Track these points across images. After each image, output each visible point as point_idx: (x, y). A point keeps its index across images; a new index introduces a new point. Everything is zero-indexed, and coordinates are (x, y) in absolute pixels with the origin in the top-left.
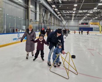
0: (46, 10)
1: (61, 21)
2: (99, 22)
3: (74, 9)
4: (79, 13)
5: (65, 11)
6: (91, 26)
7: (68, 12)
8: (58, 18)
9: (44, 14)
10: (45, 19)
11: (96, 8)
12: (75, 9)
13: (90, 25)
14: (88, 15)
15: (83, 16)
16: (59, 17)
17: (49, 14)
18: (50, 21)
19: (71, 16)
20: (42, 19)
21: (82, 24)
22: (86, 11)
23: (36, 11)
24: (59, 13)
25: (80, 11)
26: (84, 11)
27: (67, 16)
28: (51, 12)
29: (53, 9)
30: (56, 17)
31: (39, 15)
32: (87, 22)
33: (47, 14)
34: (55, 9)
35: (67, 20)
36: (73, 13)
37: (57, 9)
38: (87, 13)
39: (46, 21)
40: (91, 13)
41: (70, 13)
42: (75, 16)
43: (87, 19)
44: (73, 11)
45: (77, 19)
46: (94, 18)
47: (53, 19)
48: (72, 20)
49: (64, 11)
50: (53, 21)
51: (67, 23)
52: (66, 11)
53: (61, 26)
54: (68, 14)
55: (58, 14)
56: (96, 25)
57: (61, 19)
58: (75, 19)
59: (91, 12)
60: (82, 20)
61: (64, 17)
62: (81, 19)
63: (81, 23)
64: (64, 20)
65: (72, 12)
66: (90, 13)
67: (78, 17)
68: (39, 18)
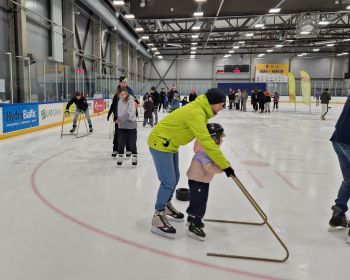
0: (91, 20)
1: (152, 61)
2: (287, 61)
3: (196, 14)
4: (216, 30)
5: (163, 23)
6: (260, 77)
7: (174, 26)
8: (139, 47)
9: (81, 33)
10: (87, 52)
11: (277, 10)
12: (201, 14)
13: (258, 74)
14: (249, 35)
15: (232, 42)
16: (143, 44)
17: (103, 34)
18: (107, 60)
19: (188, 42)
20: (75, 52)
21: (229, 69)
22: (241, 21)
23: (50, 23)
24: (141, 29)
25: (220, 24)
26: (233, 22)
27: (170, 41)
28: (110, 28)
29: (117, 15)
30: (132, 46)
31: (64, 37)
32: (247, 63)
33: (95, 33)
34: (124, 13)
35: (173, 58)
36: (194, 28)
37: (132, 16)
38: (244, 28)
39: (93, 61)
40: (260, 29)
41: (182, 31)
42: (200, 43)
43: (245, 51)
44: (195, 22)
45: (211, 51)
46: (269, 48)
47: (118, 53)
48: (193, 57)
49: (159, 22)
50: (118, 62)
51: (173, 67)
52: (168, 23)
53: (150, 80)
54: (174, 32)
55: (136, 36)
56: (278, 75)
57: (152, 53)
58: (200, 52)
59: (257, 26)
60: (227, 56)
61: (159, 44)
62: (224, 51)
63: (223, 69)
64: (160, 57)
65: (189, 24)
66: (254, 30)
67: (214, 46)
68: (65, 51)
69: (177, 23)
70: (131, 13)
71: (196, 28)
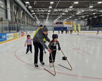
0: (18, 8)
1: (35, 20)
4: (55, 12)
6: (65, 26)
8: (32, 16)
9: (16, 12)
10: (17, 18)
11: (72, 7)
12: (51, 7)
14: (64, 14)
15: (58, 15)
17: (22, 12)
18: (23, 20)
19: (46, 15)
20: (14, 18)
22: (61, 10)
23: (6, 8)
24: (33, 11)
25: (56, 10)
26: (59, 10)
27: (41, 15)
28: (24, 10)
29: (26, 6)
30: (29, 16)
31: (11, 12)
32: (62, 22)
33: (19, 11)
34: (29, 6)
35: (41, 20)
37: (31, 7)
39: (19, 20)
40: (67, 12)
41: (45, 12)
42: (50, 15)
43: (62, 18)
44: (49, 9)
47: (26, 18)
48: (47, 20)
49: (38, 9)
50: (26, 21)
51: (41, 22)
52: (40, 9)
53: (35, 26)
54: (42, 12)
55: (31, 13)
56: (70, 25)
57: (35, 18)
58: (49, 18)
59: (66, 11)
60: (56, 20)
61: (38, 15)
62: (56, 18)
63: (55, 23)
64: (38, 19)
65: (47, 10)
67: (53, 17)
68: (11, 17)
69: (43, 9)
70: (31, 6)
71: (49, 11)
